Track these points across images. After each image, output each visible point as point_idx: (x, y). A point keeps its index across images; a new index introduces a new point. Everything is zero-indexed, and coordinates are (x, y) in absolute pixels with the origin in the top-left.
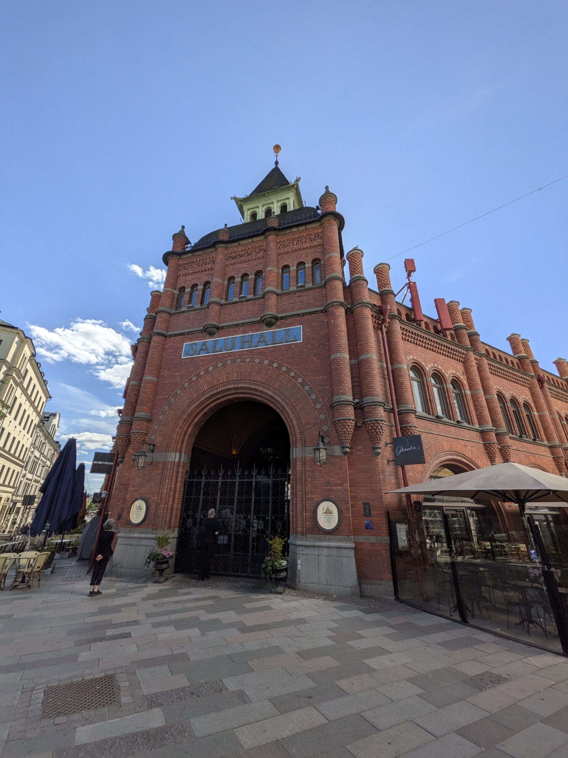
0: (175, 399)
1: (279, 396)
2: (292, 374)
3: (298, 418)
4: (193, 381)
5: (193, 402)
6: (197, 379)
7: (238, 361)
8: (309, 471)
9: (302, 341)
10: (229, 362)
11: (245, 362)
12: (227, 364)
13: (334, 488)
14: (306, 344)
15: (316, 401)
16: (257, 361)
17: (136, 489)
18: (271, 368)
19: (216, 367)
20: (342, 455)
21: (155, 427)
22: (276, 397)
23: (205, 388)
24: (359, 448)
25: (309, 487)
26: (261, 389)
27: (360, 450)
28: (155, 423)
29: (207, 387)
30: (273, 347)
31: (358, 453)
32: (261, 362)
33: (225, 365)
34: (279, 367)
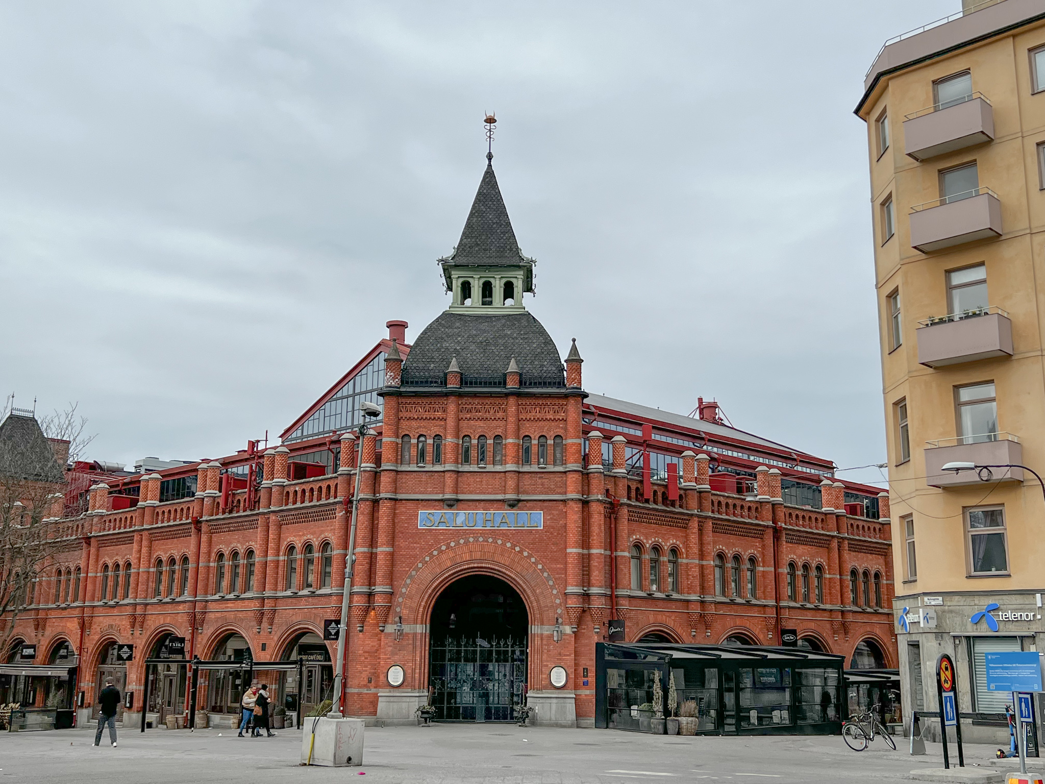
0: (417, 573)
1: (521, 579)
2: (533, 560)
3: (538, 601)
4: (434, 556)
5: (435, 579)
6: (438, 554)
7: (481, 539)
8: (545, 645)
9: (542, 528)
10: (471, 540)
11: (488, 541)
12: (470, 542)
13: (564, 657)
14: (546, 532)
15: (552, 588)
16: (500, 542)
18: (514, 551)
19: (458, 543)
20: (571, 633)
21: (399, 600)
22: (518, 580)
23: (448, 564)
24: (583, 627)
25: (545, 657)
26: (504, 570)
27: (584, 629)
28: (398, 596)
29: (450, 563)
30: (514, 530)
31: (583, 631)
32: (504, 544)
33: (467, 543)
34: (521, 552)
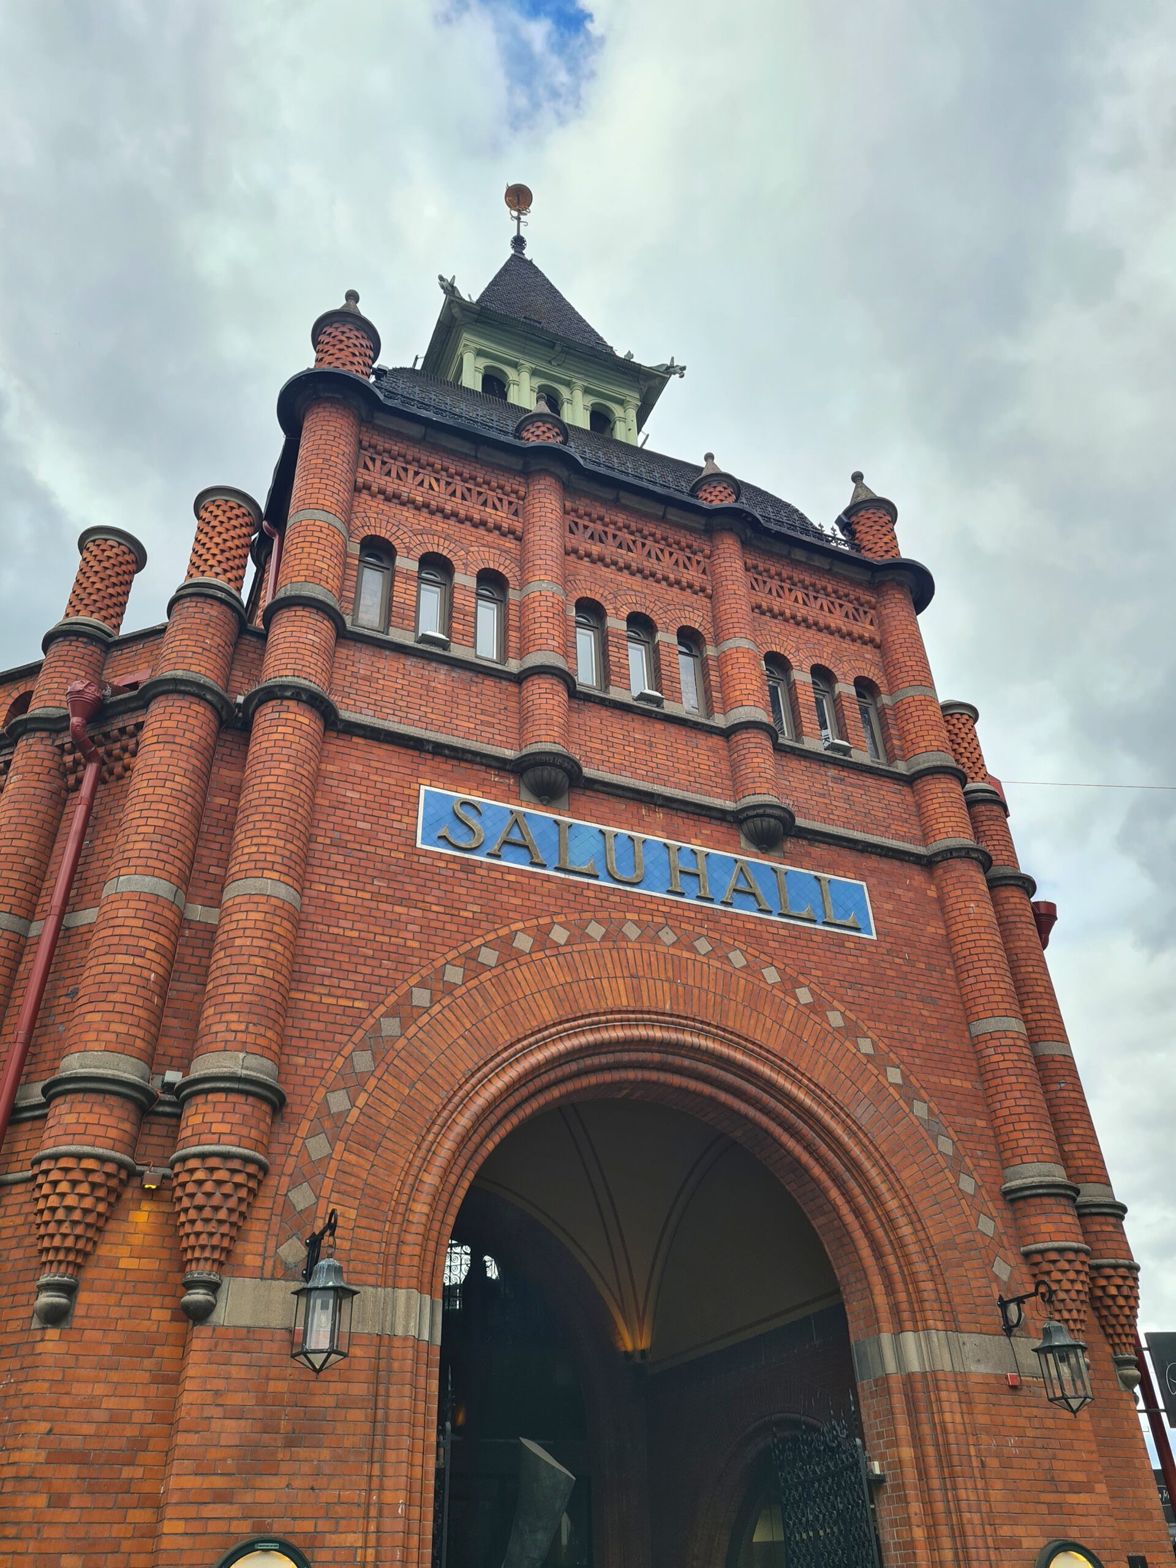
1: (835, 1116)
2: (866, 1046)
4: (485, 968)
5: (493, 1063)
6: (501, 963)
7: (667, 937)
9: (874, 938)
10: (632, 931)
11: (693, 949)
12: (625, 938)
14: (889, 953)
15: (956, 1165)
16: (738, 959)
17: (219, 1482)
18: (794, 1002)
19: (579, 935)
21: (311, 1143)
23: (545, 1012)
28: (305, 1125)
29: (552, 1008)
30: (786, 926)
32: (752, 970)
33: (615, 936)
34: (817, 1008)
